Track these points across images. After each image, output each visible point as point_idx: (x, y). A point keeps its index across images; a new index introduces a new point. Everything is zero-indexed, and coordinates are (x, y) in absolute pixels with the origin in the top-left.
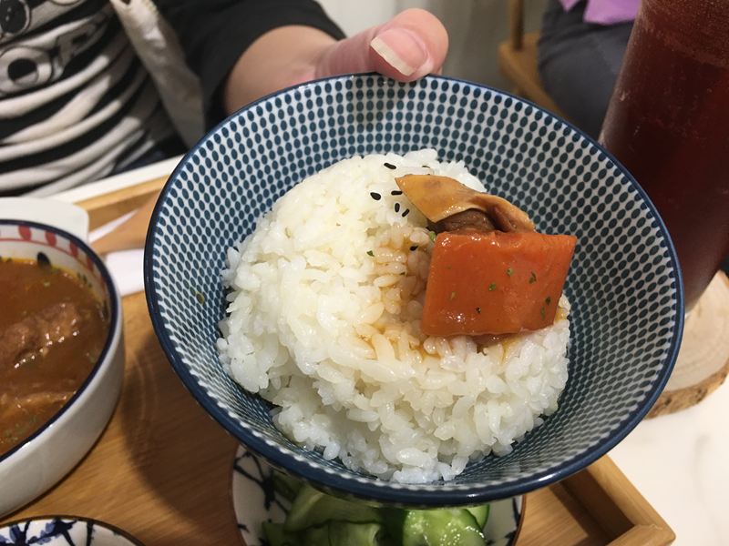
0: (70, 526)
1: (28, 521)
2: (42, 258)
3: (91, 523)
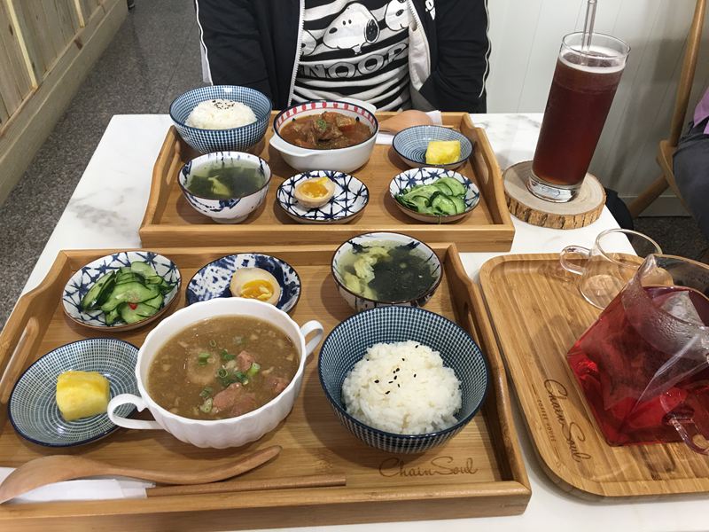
0: (346, 176)
1: (336, 172)
2: (357, 119)
3: (352, 176)
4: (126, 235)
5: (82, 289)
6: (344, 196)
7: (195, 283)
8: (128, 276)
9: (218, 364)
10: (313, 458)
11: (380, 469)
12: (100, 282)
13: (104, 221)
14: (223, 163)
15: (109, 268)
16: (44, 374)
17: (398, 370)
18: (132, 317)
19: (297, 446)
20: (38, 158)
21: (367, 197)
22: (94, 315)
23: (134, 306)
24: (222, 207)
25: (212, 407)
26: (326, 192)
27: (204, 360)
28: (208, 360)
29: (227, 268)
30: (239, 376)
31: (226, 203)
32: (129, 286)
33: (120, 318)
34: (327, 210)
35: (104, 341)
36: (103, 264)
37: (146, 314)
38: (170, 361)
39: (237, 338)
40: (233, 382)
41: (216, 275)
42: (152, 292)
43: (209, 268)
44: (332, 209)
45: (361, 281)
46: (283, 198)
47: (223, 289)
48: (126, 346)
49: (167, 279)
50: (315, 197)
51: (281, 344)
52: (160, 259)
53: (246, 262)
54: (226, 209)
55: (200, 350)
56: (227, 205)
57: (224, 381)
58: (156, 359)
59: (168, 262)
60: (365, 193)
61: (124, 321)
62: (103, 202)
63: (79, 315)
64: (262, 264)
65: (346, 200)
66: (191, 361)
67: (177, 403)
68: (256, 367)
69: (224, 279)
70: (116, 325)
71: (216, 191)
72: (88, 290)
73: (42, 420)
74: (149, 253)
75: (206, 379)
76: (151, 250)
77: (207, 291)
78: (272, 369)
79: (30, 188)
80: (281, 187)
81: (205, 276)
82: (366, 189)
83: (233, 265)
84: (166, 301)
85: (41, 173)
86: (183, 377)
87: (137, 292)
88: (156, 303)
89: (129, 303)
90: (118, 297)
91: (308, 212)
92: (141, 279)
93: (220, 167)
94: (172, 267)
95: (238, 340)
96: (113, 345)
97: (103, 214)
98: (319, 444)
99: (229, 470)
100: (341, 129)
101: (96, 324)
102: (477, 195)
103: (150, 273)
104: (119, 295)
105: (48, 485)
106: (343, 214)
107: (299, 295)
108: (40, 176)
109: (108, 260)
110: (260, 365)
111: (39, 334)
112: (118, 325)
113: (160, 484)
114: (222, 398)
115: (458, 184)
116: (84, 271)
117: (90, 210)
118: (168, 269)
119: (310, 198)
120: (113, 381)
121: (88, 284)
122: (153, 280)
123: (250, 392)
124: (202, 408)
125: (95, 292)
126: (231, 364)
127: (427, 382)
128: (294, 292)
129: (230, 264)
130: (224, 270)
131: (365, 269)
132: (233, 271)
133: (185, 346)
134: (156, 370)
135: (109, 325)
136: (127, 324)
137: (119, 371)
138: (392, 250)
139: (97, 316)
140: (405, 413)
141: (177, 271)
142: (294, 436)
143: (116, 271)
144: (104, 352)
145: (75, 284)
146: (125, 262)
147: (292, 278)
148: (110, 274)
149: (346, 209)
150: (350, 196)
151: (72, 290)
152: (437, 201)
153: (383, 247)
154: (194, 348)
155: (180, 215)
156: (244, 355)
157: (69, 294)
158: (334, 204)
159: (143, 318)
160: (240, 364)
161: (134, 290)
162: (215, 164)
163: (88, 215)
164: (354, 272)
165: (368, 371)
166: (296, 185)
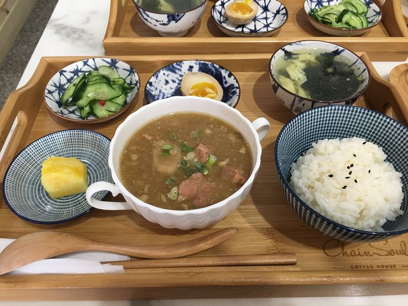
4: (93, 47)
5: (61, 88)
6: (264, 15)
7: (151, 84)
8: (96, 78)
9: (179, 155)
10: (262, 236)
11: (324, 249)
12: (74, 82)
13: (76, 36)
15: (80, 71)
16: (32, 158)
17: (352, 165)
18: (102, 112)
19: (248, 225)
20: (36, 8)
21: (286, 14)
22: (71, 109)
23: (103, 103)
24: (169, 21)
25: (178, 194)
26: (251, 11)
27: (167, 151)
28: (171, 152)
29: (175, 72)
30: (199, 166)
31: (172, 17)
32: (98, 86)
33: (92, 113)
34: (251, 26)
35: (80, 132)
36: (76, 68)
37: (113, 109)
38: (138, 152)
39: (194, 132)
40: (193, 172)
41: (168, 79)
42: (117, 92)
43: (162, 72)
44: (255, 26)
45: (295, 83)
46: (216, 16)
47: (173, 90)
48: (99, 136)
49: (128, 81)
50: (243, 14)
51: (232, 138)
52: (121, 65)
53: (191, 68)
54: (173, 22)
55: (163, 142)
56: (174, 19)
57: (187, 171)
58: (125, 150)
59: (128, 67)
60: (284, 11)
61: (95, 115)
62: (74, 21)
63: (59, 110)
64: (204, 69)
65: (266, 18)
66: (156, 152)
67: (146, 190)
68: (213, 159)
69: (174, 81)
70: (90, 118)
71: (163, 8)
72: (65, 90)
73: (33, 198)
74: (112, 60)
75: (169, 168)
76: (114, 57)
77: (160, 91)
78: (227, 160)
79: (32, 28)
80: (214, 7)
81: (159, 78)
82: (285, 8)
83: (181, 70)
84: (128, 100)
85: (38, 18)
86: (150, 166)
87: (104, 91)
88: (120, 100)
89: (99, 101)
90: (89, 95)
91: (237, 28)
92: (107, 80)
94: (131, 71)
95: (194, 133)
96: (87, 135)
97: (74, 31)
98: (266, 224)
99: (193, 248)
101: (73, 117)
102: (378, 13)
103: (114, 75)
104: (91, 93)
105: (37, 262)
106: (265, 30)
107: (239, 96)
108: (37, 21)
109: (80, 65)
110: (217, 156)
111: (28, 125)
112: (91, 118)
113: (135, 258)
114: (187, 187)
115: (362, 4)
116: (61, 74)
117: (65, 27)
118: (128, 73)
119: (239, 15)
120: (90, 165)
121: (65, 85)
122: (116, 82)
123: (211, 181)
124: (169, 195)
125: (71, 91)
126: (191, 156)
127: (380, 177)
128: (234, 93)
129: (178, 69)
130: (173, 74)
131: (297, 73)
132: (181, 76)
133: (149, 138)
134: (125, 159)
135: (83, 119)
136: (98, 117)
137: (94, 157)
138: (318, 56)
139: (74, 111)
140: (363, 207)
141: (136, 74)
142: (244, 216)
143: (87, 74)
144: (81, 141)
145: (55, 84)
146: (94, 67)
147: (231, 81)
148: (82, 76)
149: (267, 26)
150: (270, 15)
151: (53, 89)
152: (346, 18)
153: (310, 54)
154: (157, 140)
155: (134, 31)
156: (202, 148)
157: (50, 92)
158: (256, 21)
159: (111, 113)
160: (199, 155)
161: (102, 89)
163: (64, 32)
164: (287, 75)
165: (320, 165)
166: (225, 6)
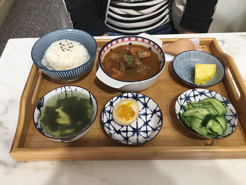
0: (146, 97)
1: (139, 94)
2: (150, 48)
3: (150, 98)
14: (66, 94)
44: (137, 123)
50: (127, 120)
65: (146, 115)
80: (104, 109)
82: (160, 110)
93: (64, 97)
100: (141, 60)
102: (235, 115)
149: (146, 123)
150: (149, 112)
152: (210, 123)
162: (61, 95)
